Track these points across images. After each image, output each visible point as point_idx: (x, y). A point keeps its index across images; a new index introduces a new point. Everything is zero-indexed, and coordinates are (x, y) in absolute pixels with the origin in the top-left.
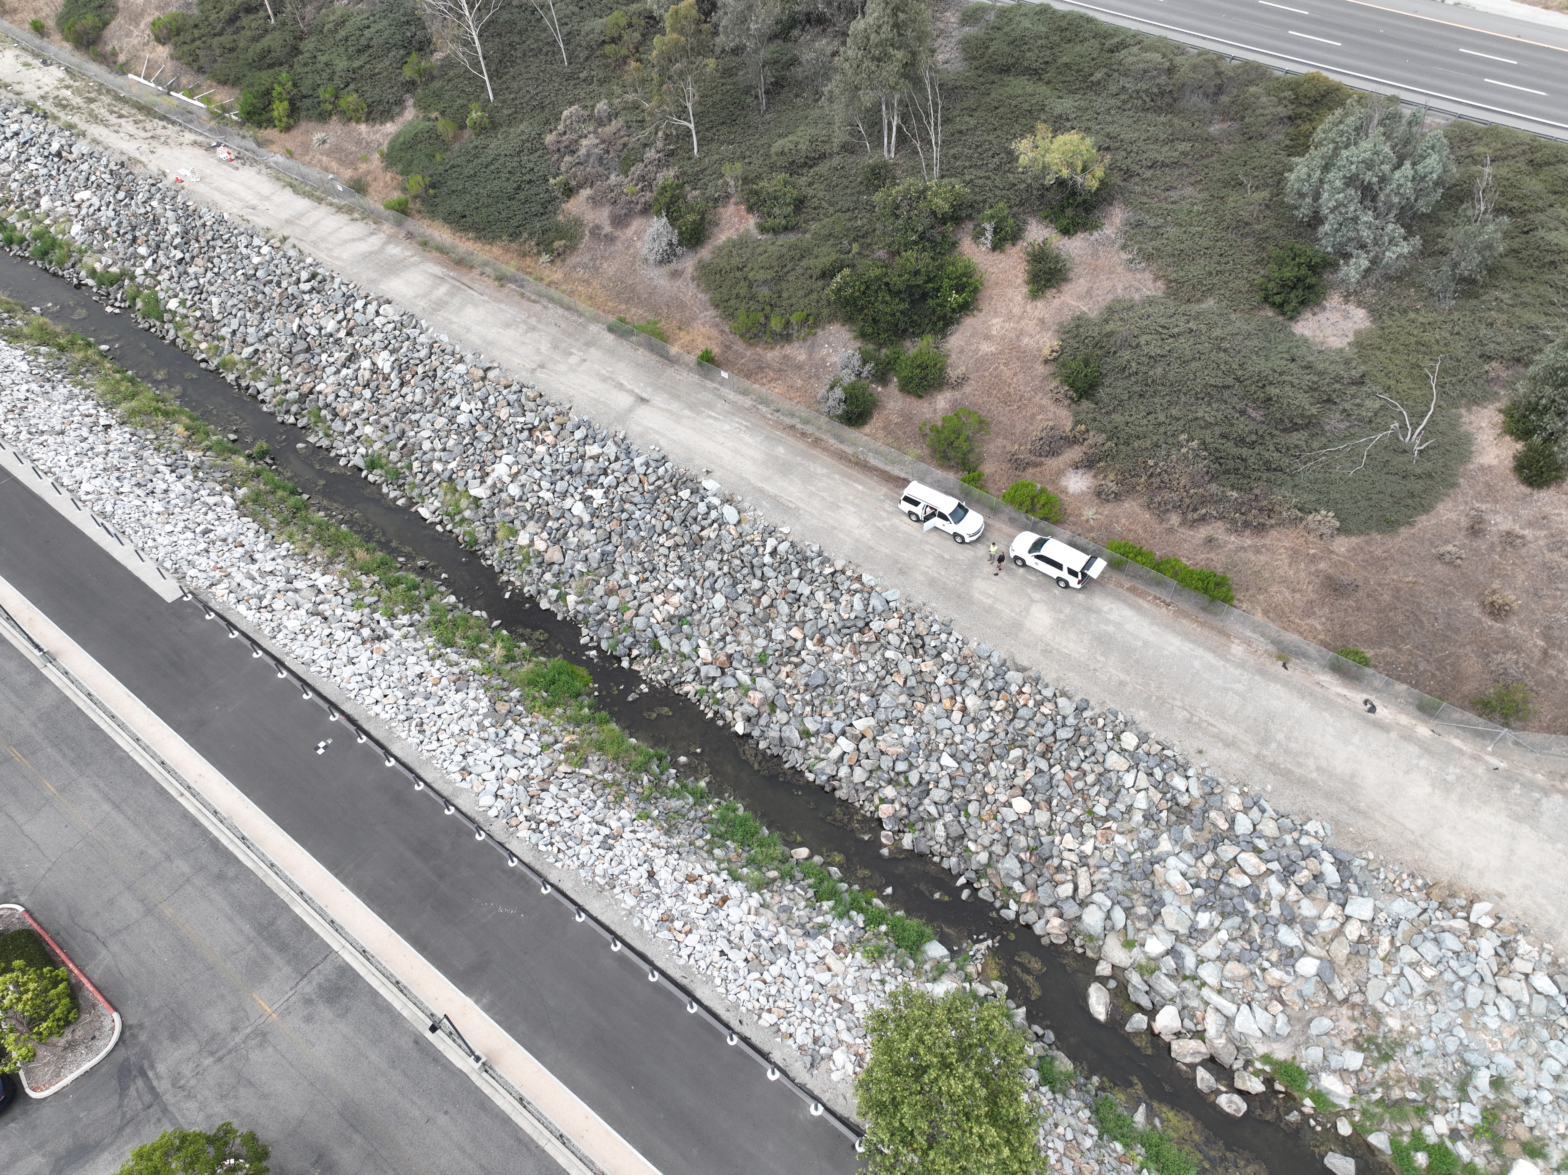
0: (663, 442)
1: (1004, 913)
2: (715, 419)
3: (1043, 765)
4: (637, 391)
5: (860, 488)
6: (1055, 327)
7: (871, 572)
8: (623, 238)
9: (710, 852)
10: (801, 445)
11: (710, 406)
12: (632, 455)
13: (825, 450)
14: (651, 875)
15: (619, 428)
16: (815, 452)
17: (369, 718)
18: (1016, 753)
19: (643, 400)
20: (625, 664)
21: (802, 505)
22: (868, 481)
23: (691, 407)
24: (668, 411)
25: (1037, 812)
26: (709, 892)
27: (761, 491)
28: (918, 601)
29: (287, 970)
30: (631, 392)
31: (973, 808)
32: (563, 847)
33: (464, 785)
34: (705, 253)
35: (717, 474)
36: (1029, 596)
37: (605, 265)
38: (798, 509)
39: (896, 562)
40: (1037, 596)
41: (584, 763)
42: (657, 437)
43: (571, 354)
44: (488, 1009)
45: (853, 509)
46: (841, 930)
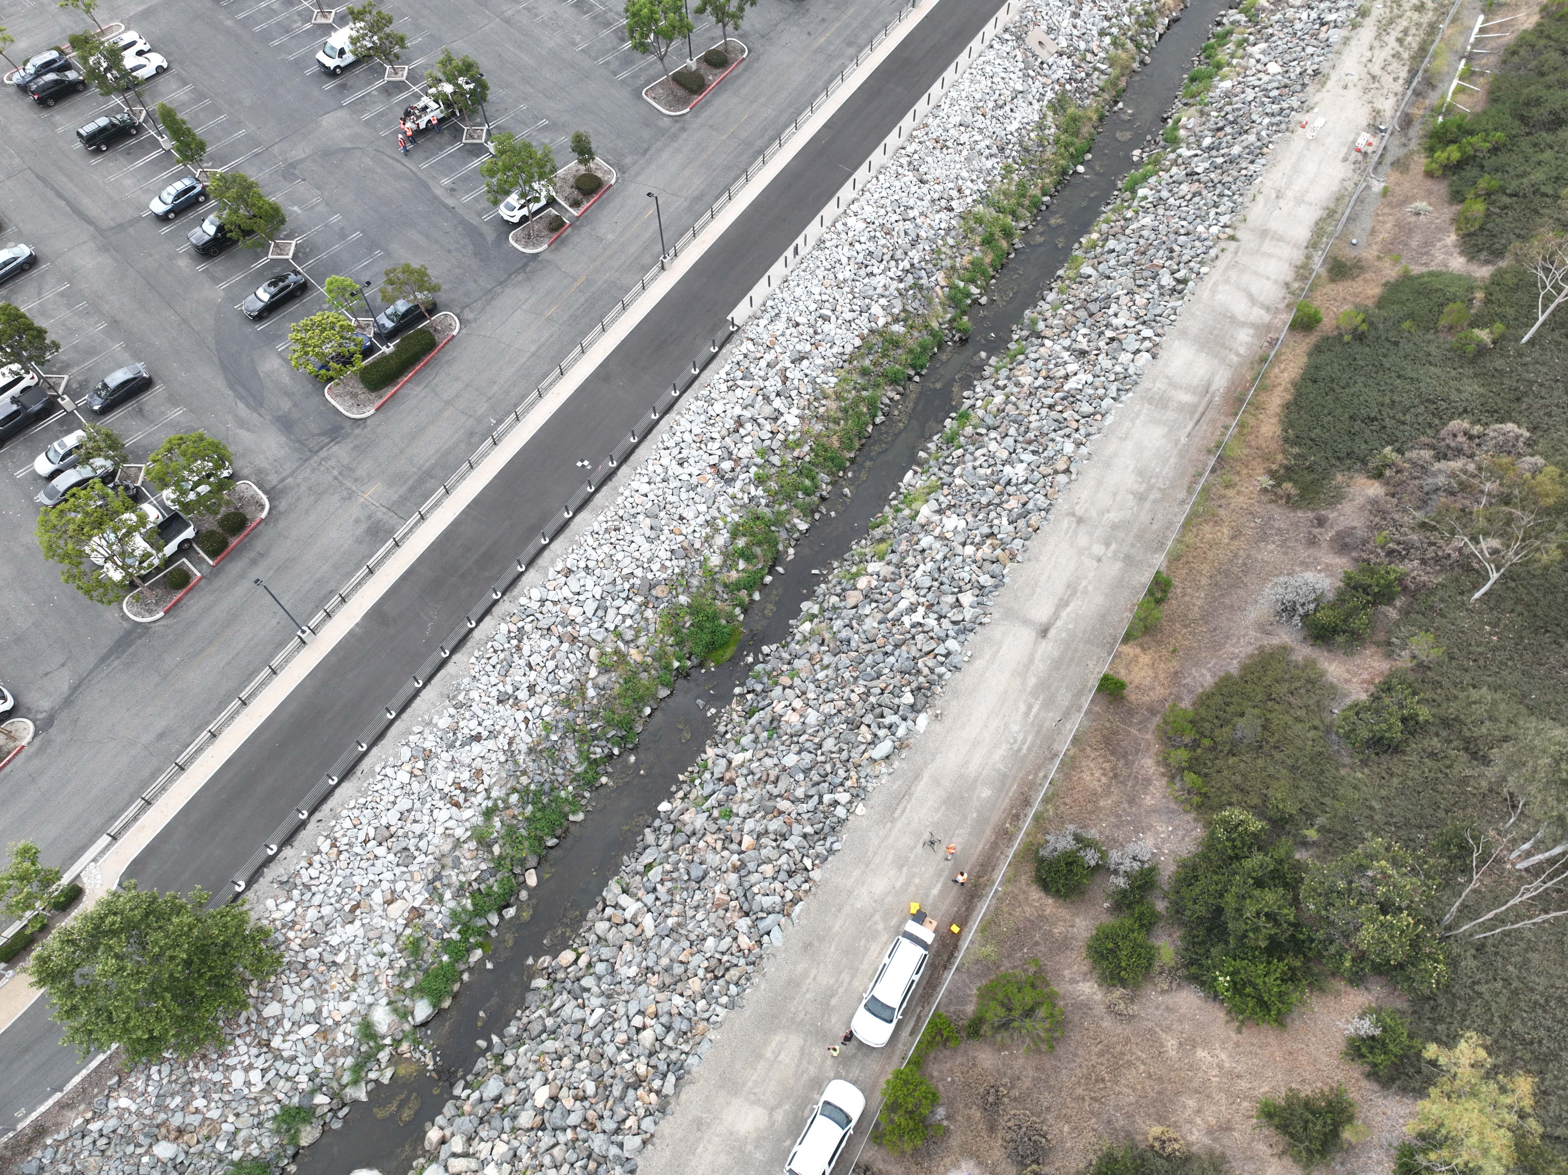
0: (979, 664)
1: (461, 1083)
2: (1027, 714)
3: (574, 1119)
4: (1059, 623)
5: (935, 891)
6: (1218, 1149)
7: (806, 911)
8: (1319, 554)
9: (514, 790)
10: (996, 817)
11: (1048, 704)
12: (962, 637)
13: (994, 846)
14: (477, 738)
15: (996, 616)
16: (988, 834)
17: (616, 488)
18: (590, 1088)
19: (1044, 632)
20: (737, 690)
21: (899, 825)
22: (949, 900)
23: (1043, 685)
24: (1031, 660)
25: (532, 1113)
26: (464, 790)
27: (917, 777)
28: (769, 966)
29: (395, 497)
30: (1056, 616)
31: (550, 1045)
32: (493, 661)
33: (551, 574)
34: (1303, 652)
35: (938, 727)
36: (779, 1105)
37: (1271, 547)
38: (894, 821)
39: (821, 939)
40: (779, 1116)
41: (604, 669)
42: (987, 656)
43: (1107, 545)
44: (351, 633)
45: (898, 884)
46: (438, 916)
